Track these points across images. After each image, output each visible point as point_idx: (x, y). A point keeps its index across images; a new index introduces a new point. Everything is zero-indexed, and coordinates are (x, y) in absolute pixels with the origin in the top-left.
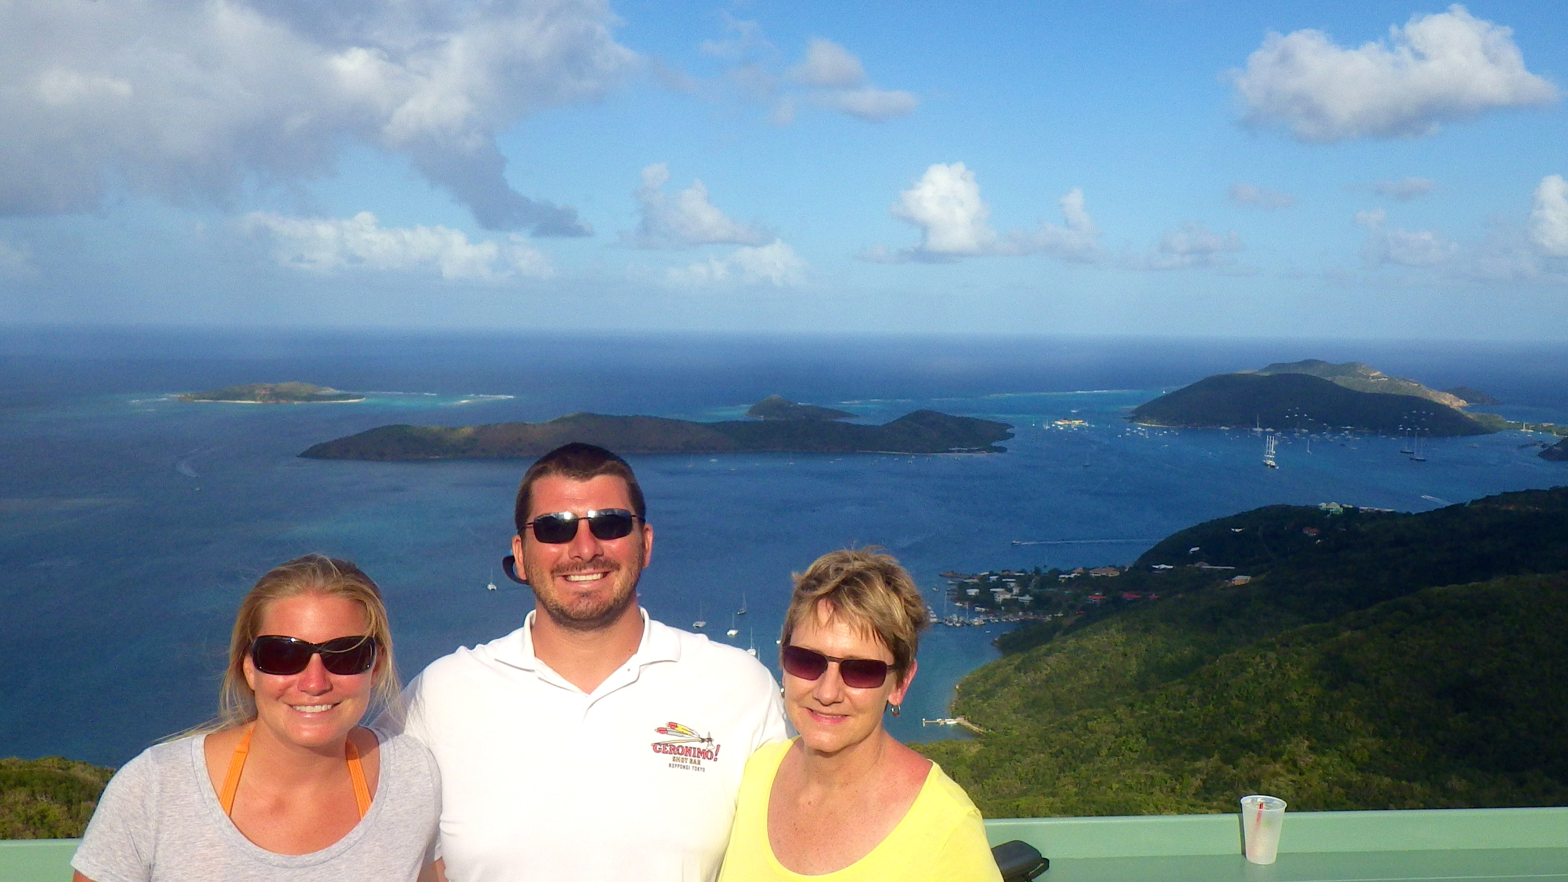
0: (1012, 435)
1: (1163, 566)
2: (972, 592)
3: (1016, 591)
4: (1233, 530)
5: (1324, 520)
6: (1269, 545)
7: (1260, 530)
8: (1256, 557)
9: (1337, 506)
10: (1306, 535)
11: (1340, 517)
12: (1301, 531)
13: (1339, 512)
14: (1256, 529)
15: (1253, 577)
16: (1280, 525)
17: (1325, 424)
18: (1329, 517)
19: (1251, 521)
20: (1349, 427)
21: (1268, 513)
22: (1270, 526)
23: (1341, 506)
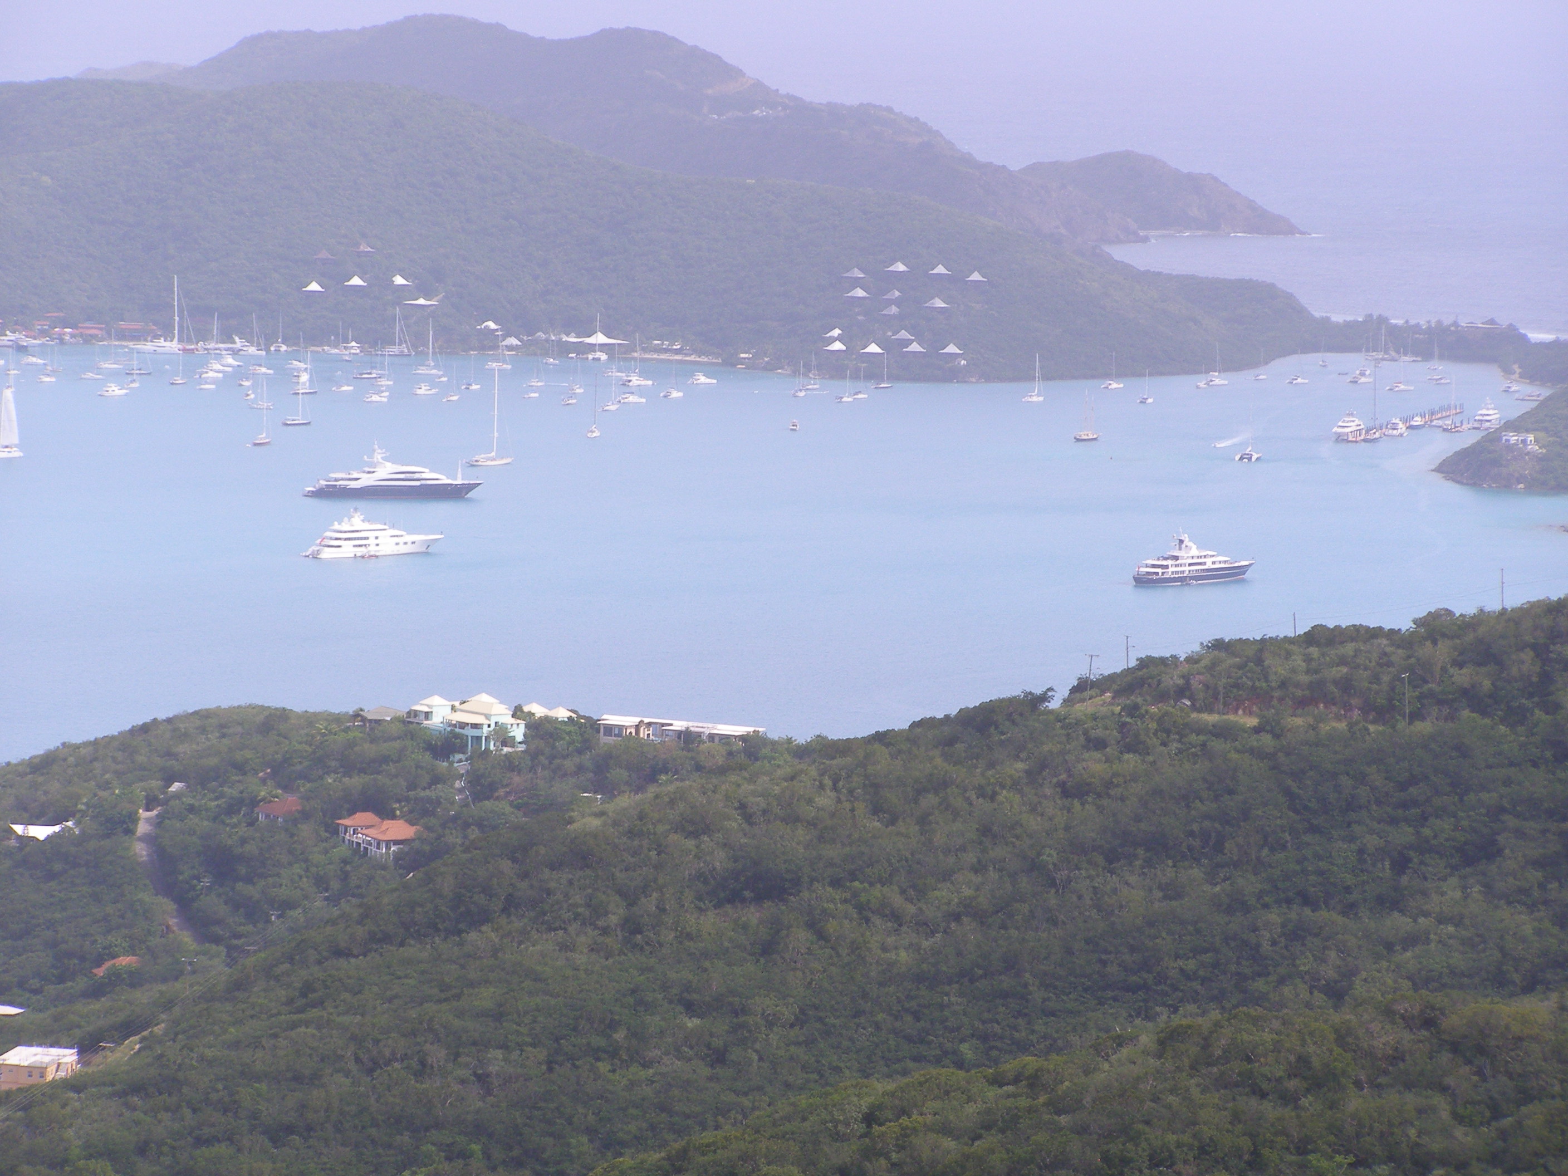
4: (19, 829)
5: (436, 780)
6: (185, 904)
7: (142, 828)
8: (124, 961)
9: (502, 714)
10: (360, 852)
11: (510, 764)
12: (334, 831)
13: (507, 741)
14: (126, 824)
15: (86, 1048)
16: (231, 810)
17: (492, 325)
18: (460, 763)
19: (106, 786)
20: (600, 338)
21: (183, 749)
22: (191, 809)
23: (517, 712)
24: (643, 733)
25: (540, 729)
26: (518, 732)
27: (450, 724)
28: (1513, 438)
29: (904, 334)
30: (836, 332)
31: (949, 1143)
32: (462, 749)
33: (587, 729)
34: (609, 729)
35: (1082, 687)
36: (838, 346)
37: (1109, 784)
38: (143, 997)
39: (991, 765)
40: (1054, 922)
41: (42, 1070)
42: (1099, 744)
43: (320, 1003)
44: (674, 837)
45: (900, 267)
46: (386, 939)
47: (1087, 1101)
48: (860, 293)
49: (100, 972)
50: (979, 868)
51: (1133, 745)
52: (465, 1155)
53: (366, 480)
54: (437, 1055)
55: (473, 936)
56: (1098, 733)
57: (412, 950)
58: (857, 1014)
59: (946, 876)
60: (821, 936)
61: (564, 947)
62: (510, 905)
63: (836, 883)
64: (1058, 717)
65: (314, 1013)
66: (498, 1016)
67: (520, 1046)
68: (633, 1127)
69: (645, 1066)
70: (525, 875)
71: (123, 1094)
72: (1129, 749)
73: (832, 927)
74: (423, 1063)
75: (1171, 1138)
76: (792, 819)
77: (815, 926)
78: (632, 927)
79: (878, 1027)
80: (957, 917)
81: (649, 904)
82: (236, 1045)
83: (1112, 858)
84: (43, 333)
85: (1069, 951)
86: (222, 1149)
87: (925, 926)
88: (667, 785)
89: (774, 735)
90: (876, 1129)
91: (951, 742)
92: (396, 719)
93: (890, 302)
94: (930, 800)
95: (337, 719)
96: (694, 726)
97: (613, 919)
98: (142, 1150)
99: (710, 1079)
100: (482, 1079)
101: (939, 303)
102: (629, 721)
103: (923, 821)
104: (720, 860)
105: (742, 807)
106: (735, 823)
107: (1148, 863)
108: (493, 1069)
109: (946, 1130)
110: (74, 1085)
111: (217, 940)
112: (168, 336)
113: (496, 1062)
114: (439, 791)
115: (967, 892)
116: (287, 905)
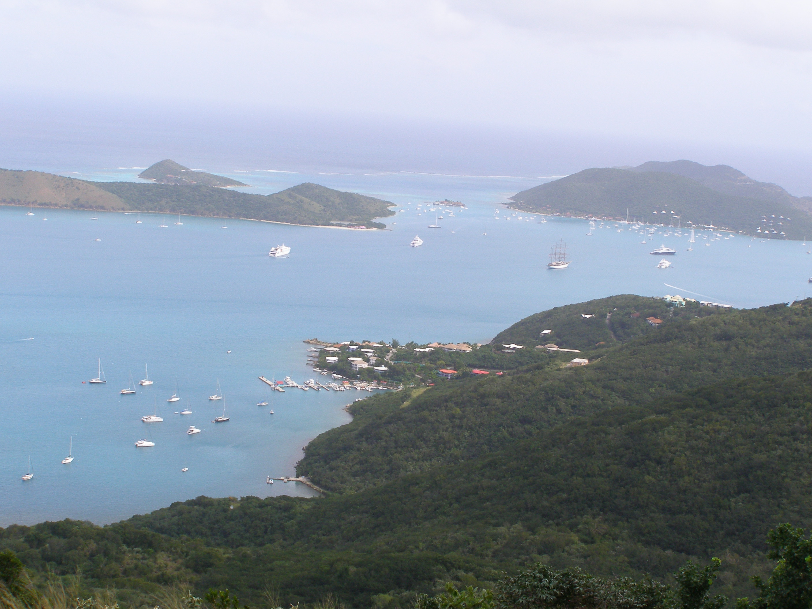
0: (392, 213)
1: (513, 346)
2: (332, 359)
3: (373, 360)
4: (583, 315)
5: (667, 311)
6: (615, 332)
7: (608, 317)
8: (602, 343)
9: (681, 299)
10: (650, 325)
11: (682, 309)
12: (646, 320)
13: (682, 305)
14: (605, 316)
15: (590, 360)
16: (626, 314)
17: (690, 222)
18: (672, 309)
19: (602, 308)
20: (711, 226)
21: (617, 302)
22: (618, 314)
23: (684, 299)
24: (709, 305)
25: (688, 303)
26: (684, 303)
27: (670, 301)
30: (759, 228)
31: (754, 392)
32: (672, 306)
33: (697, 304)
34: (702, 304)
35: (795, 303)
36: (759, 231)
37: (799, 322)
38: (603, 350)
39: (775, 317)
40: (785, 349)
41: (581, 364)
42: (797, 314)
43: (636, 354)
44: (710, 327)
45: (773, 216)
46: (651, 342)
47: (782, 386)
48: (765, 220)
49: (597, 345)
50: (771, 337)
51: (804, 315)
52: (662, 386)
53: (662, 251)
54: (658, 366)
55: (668, 343)
56: (797, 312)
57: (656, 345)
58: (744, 364)
59: (764, 338)
60: (738, 348)
61: (686, 347)
62: (676, 338)
63: (741, 338)
64: (789, 308)
65: (635, 356)
66: (671, 359)
67: (675, 366)
68: (696, 383)
69: (700, 371)
70: (679, 332)
71: (596, 369)
72: (803, 316)
73: (740, 346)
74: (656, 367)
75: (799, 394)
76: (734, 325)
77: (737, 346)
78: (700, 344)
79: (747, 367)
80: (765, 347)
81: (704, 339)
82: (619, 361)
83: (798, 337)
84: (600, 218)
85: (787, 355)
86: (614, 381)
87: (758, 348)
88: (712, 315)
89: (735, 308)
90: (739, 388)
91: (767, 312)
92: (660, 299)
93: (771, 223)
94: (762, 323)
95: (649, 298)
96: (719, 305)
97: (696, 342)
98: (598, 380)
99: (713, 375)
100: (667, 371)
101: (781, 224)
102: (706, 303)
103: (760, 327)
104: (718, 332)
105: (724, 321)
106: (722, 325)
107: (805, 339)
108: (669, 370)
109: (753, 389)
110: (586, 367)
111: (620, 340)
112: (625, 220)
113: (670, 368)
114: (667, 314)
115: (768, 342)
116: (634, 334)
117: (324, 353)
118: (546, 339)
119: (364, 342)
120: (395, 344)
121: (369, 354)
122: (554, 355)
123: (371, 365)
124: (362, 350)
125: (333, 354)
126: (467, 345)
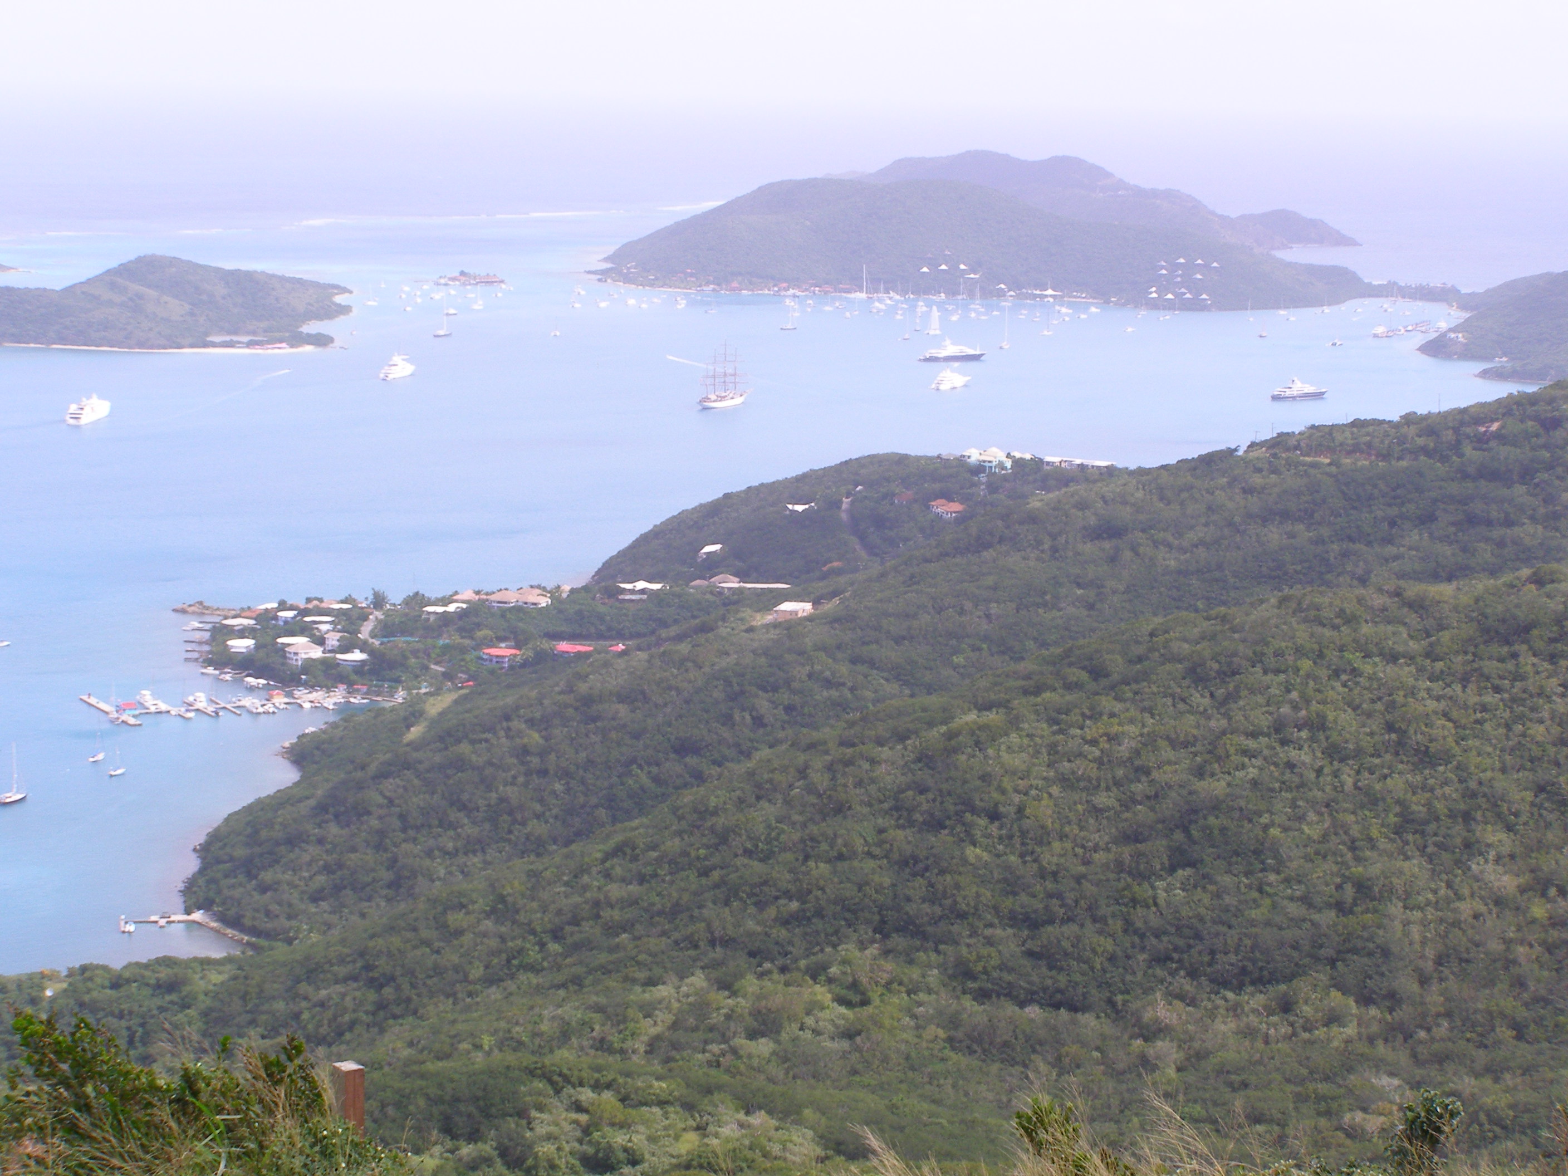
0: (345, 310)
1: (641, 585)
2: (241, 645)
3: (333, 640)
4: (790, 507)
5: (973, 485)
6: (862, 538)
7: (844, 506)
8: (835, 564)
9: (1001, 456)
10: (939, 517)
11: (1005, 478)
12: (928, 507)
13: (1004, 468)
14: (838, 504)
15: (816, 603)
16: (885, 497)
17: (1002, 286)
18: (983, 478)
19: (829, 488)
20: (1050, 292)
21: (863, 471)
22: (866, 497)
23: (1008, 456)
24: (1063, 465)
25: (1018, 463)
26: (1008, 464)
27: (979, 461)
28: (1453, 335)
29: (1183, 290)
30: (1154, 289)
31: (1186, 646)
32: (984, 472)
33: (1038, 463)
34: (1048, 463)
35: (1252, 445)
36: (1154, 295)
37: (1263, 488)
38: (842, 580)
39: (1212, 479)
40: (1239, 548)
41: (796, 613)
42: (1260, 470)
43: (918, 583)
44: (1073, 511)
45: (1182, 260)
46: (947, 554)
47: (1247, 627)
48: (1164, 272)
49: (825, 569)
50: (1206, 525)
51: (1275, 471)
52: (979, 649)
53: (945, 354)
54: (968, 605)
55: (985, 553)
56: (1260, 465)
57: (958, 560)
58: (1153, 588)
59: (1192, 528)
60: (1137, 554)
61: (1024, 558)
62: (1001, 540)
63: (1143, 531)
64: (1241, 458)
65: (915, 587)
66: (995, 588)
67: (1004, 602)
68: (1053, 637)
69: (1060, 610)
70: (1008, 527)
71: (831, 623)
72: (1273, 472)
73: (1141, 550)
74: (962, 609)
75: (1283, 644)
76: (1125, 503)
77: (1134, 549)
78: (1054, 550)
79: (1161, 593)
80: (1196, 546)
81: (1062, 539)
82: (881, 601)
83: (1265, 521)
84: (806, 290)
85: (1245, 561)
86: (874, 646)
87: (1183, 550)
88: (1072, 488)
89: (1120, 466)
90: (1155, 639)
91: (1195, 469)
92: (956, 459)
93: (1178, 276)
94: (1185, 495)
95: (930, 458)
96: (1086, 462)
97: (1046, 547)
98: (839, 647)
99: (1088, 616)
100: (988, 616)
101: (1199, 276)
102: (1056, 460)
103: (1182, 504)
104: (1093, 521)
105: (1103, 497)
106: (1100, 504)
107: (1281, 523)
108: (993, 612)
109: (1185, 640)
110: (810, 619)
111: (876, 555)
112: (861, 291)
113: (994, 609)
114: (974, 490)
115: (1201, 535)
116: (906, 540)
117: (221, 633)
118: (712, 566)
119: (309, 600)
120: (379, 601)
121: (324, 628)
122: (734, 601)
123: (330, 651)
124: (307, 619)
125: (242, 633)
126: (539, 591)
